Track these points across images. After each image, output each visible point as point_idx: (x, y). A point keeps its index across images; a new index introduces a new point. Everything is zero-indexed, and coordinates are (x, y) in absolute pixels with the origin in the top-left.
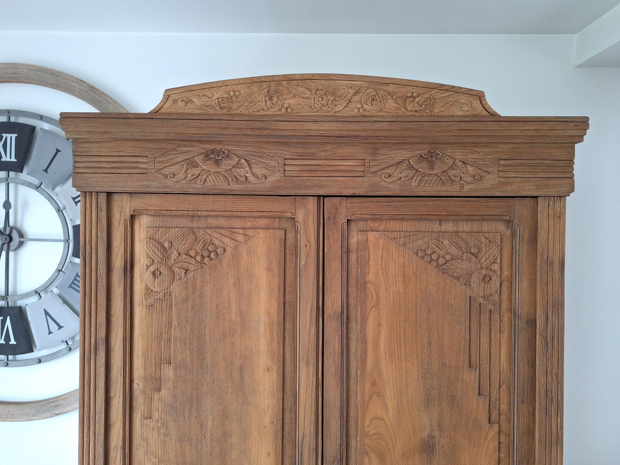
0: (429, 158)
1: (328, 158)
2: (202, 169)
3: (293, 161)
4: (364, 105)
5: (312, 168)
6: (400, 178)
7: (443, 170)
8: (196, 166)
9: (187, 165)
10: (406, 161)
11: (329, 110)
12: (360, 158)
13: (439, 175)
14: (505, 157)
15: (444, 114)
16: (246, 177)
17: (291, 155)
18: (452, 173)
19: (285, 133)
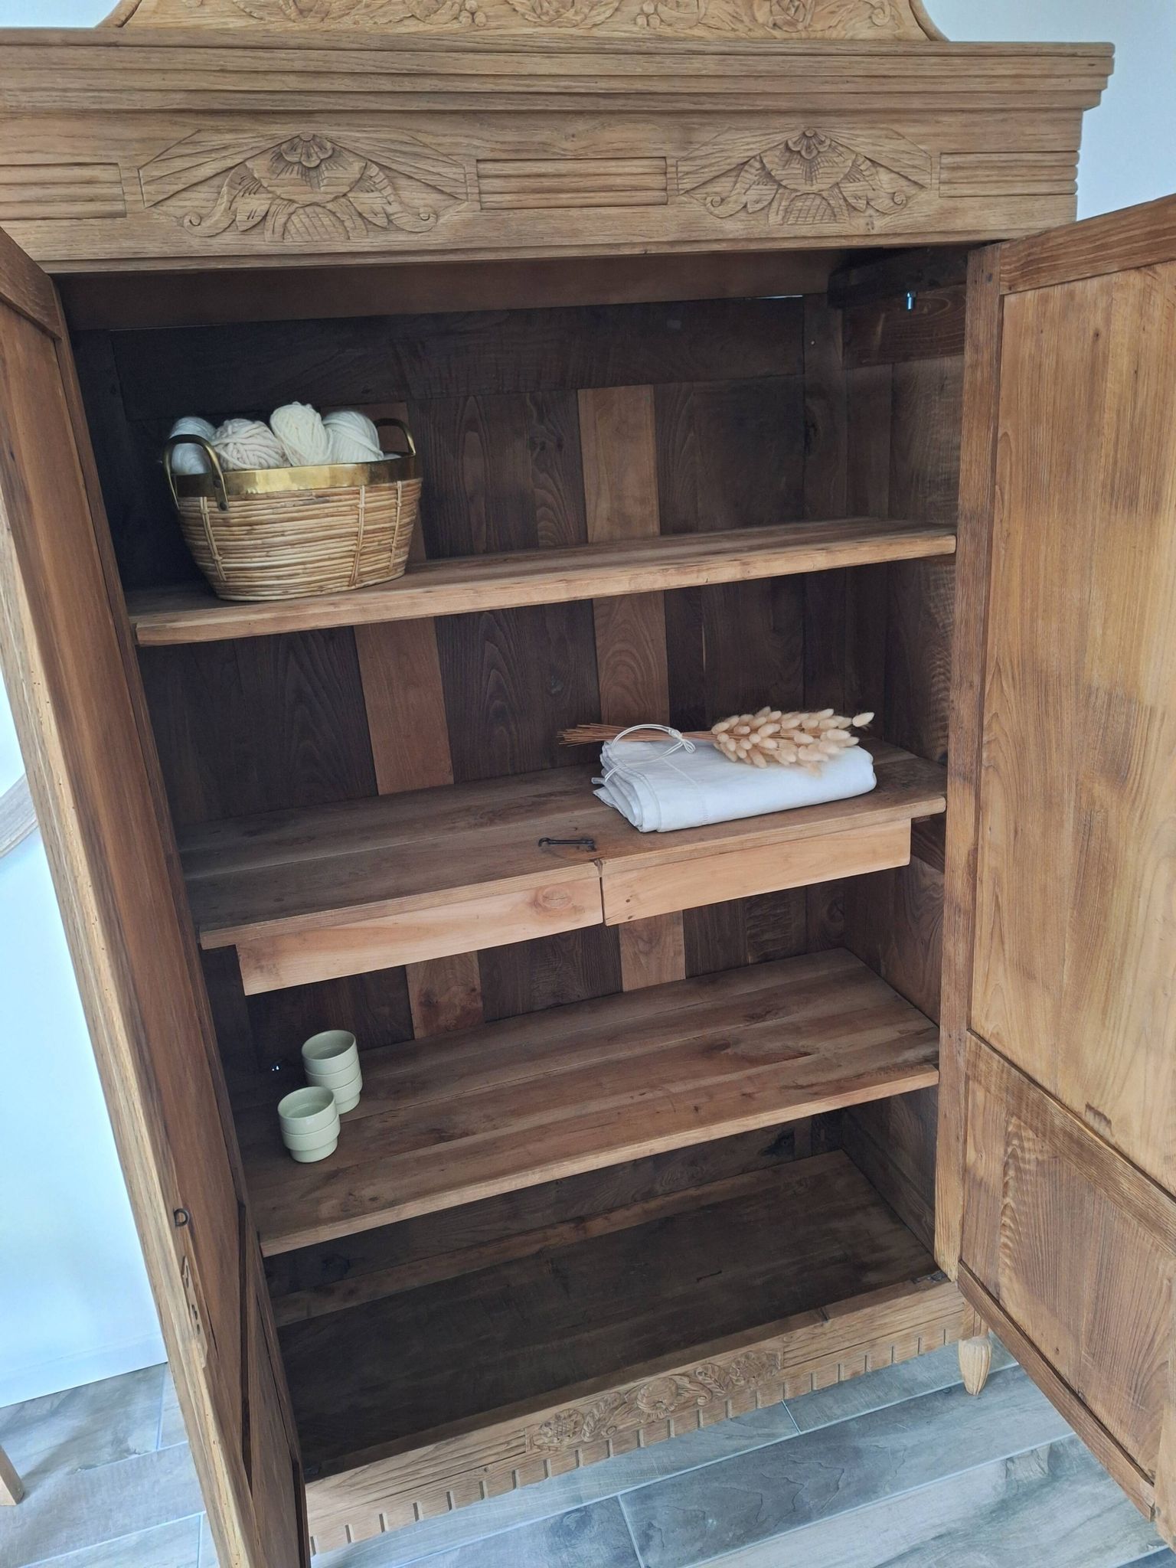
0: (803, 153)
1: (581, 155)
2: (270, 195)
3: (498, 165)
4: (661, 8)
5: (547, 183)
6: (745, 206)
7: (833, 181)
8: (254, 187)
9: (231, 186)
10: (756, 160)
11: (578, 18)
12: (655, 154)
13: (825, 194)
14: (953, 146)
15: (834, 34)
16: (388, 216)
17: (493, 150)
18: (851, 189)
19: (474, 86)
